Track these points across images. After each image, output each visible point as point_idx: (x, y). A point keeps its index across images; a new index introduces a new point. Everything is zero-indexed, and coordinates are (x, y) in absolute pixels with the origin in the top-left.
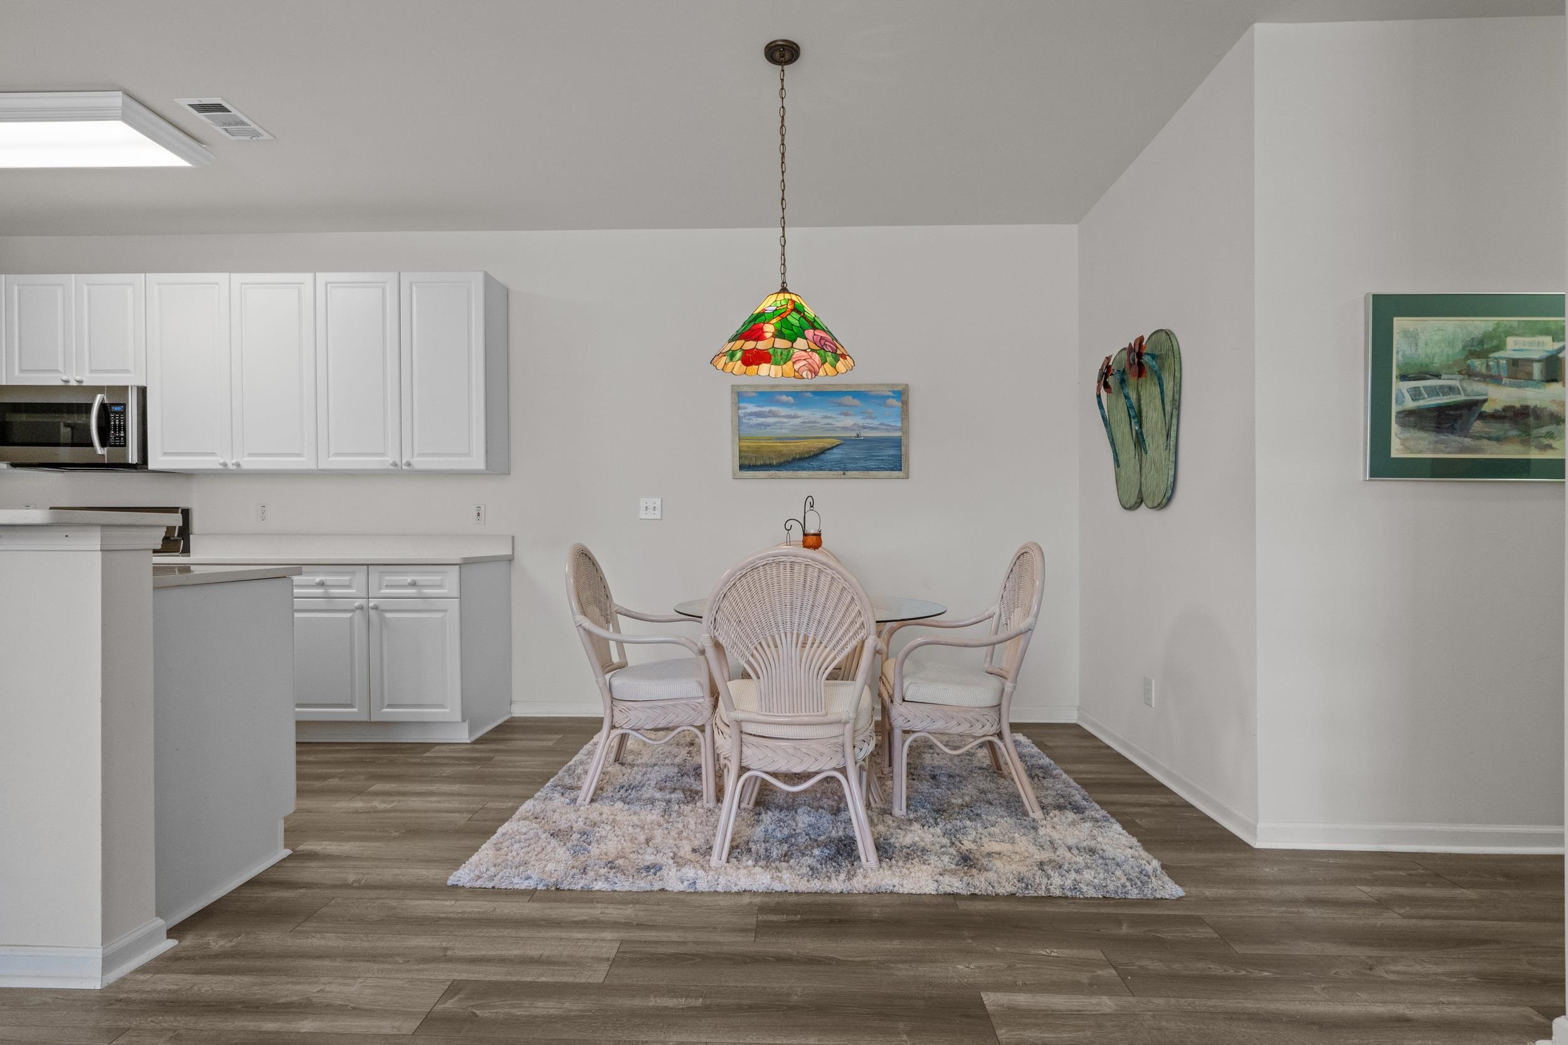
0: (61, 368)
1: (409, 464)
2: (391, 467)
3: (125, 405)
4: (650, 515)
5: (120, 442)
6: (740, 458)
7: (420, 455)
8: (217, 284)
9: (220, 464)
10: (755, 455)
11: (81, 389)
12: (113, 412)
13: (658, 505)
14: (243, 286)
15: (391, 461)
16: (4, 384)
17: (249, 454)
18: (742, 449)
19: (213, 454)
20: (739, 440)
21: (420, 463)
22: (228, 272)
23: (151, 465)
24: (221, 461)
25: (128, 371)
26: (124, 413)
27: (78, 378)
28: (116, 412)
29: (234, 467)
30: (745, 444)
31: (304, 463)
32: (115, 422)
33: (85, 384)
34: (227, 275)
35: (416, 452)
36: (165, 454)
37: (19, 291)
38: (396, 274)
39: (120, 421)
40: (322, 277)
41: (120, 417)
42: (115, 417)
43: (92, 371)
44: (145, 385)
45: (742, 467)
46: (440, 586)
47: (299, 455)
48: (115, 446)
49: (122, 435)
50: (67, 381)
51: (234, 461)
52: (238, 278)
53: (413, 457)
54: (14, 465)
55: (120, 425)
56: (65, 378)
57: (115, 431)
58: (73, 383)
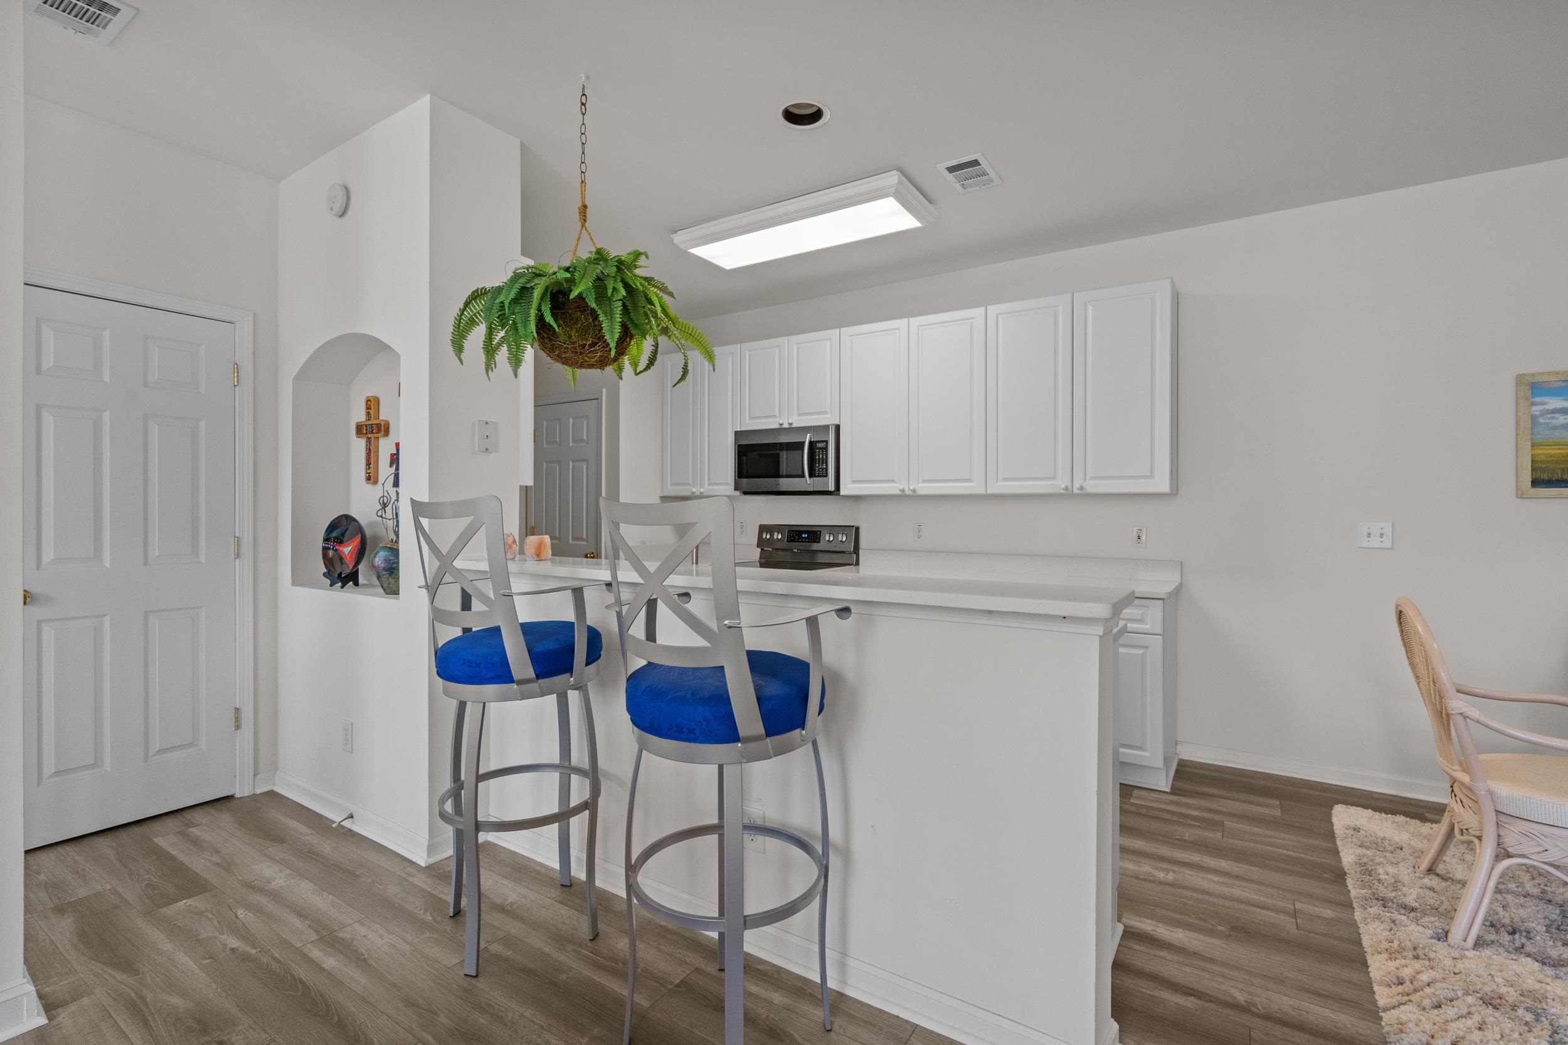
0: (777, 414)
1: (1082, 488)
2: (1063, 492)
3: (827, 442)
4: (1375, 542)
5: (823, 473)
6: (1533, 470)
7: (1093, 478)
8: (898, 329)
9: (900, 490)
10: (1562, 466)
11: (791, 430)
12: (818, 448)
13: (1388, 530)
14: (920, 328)
15: (1063, 486)
16: (739, 430)
17: (924, 480)
18: (1536, 459)
19: (893, 481)
20: (1532, 446)
21: (1092, 487)
22: (907, 317)
23: (843, 491)
24: (901, 487)
25: (826, 413)
26: (826, 449)
27: (790, 421)
28: (821, 448)
29: (911, 493)
30: (1541, 452)
31: (974, 487)
32: (819, 456)
33: (794, 425)
34: (906, 320)
35: (1089, 475)
36: (854, 482)
37: (750, 355)
38: (1069, 296)
39: (823, 456)
40: (993, 310)
41: (823, 452)
42: (819, 452)
43: (799, 415)
44: (838, 423)
45: (1535, 483)
46: (1141, 621)
47: (969, 480)
48: (819, 476)
49: (824, 467)
50: (781, 425)
51: (912, 487)
52: (916, 321)
53: (1085, 481)
54: (745, 493)
55: (823, 458)
56: (781, 422)
57: (819, 464)
58: (786, 426)
